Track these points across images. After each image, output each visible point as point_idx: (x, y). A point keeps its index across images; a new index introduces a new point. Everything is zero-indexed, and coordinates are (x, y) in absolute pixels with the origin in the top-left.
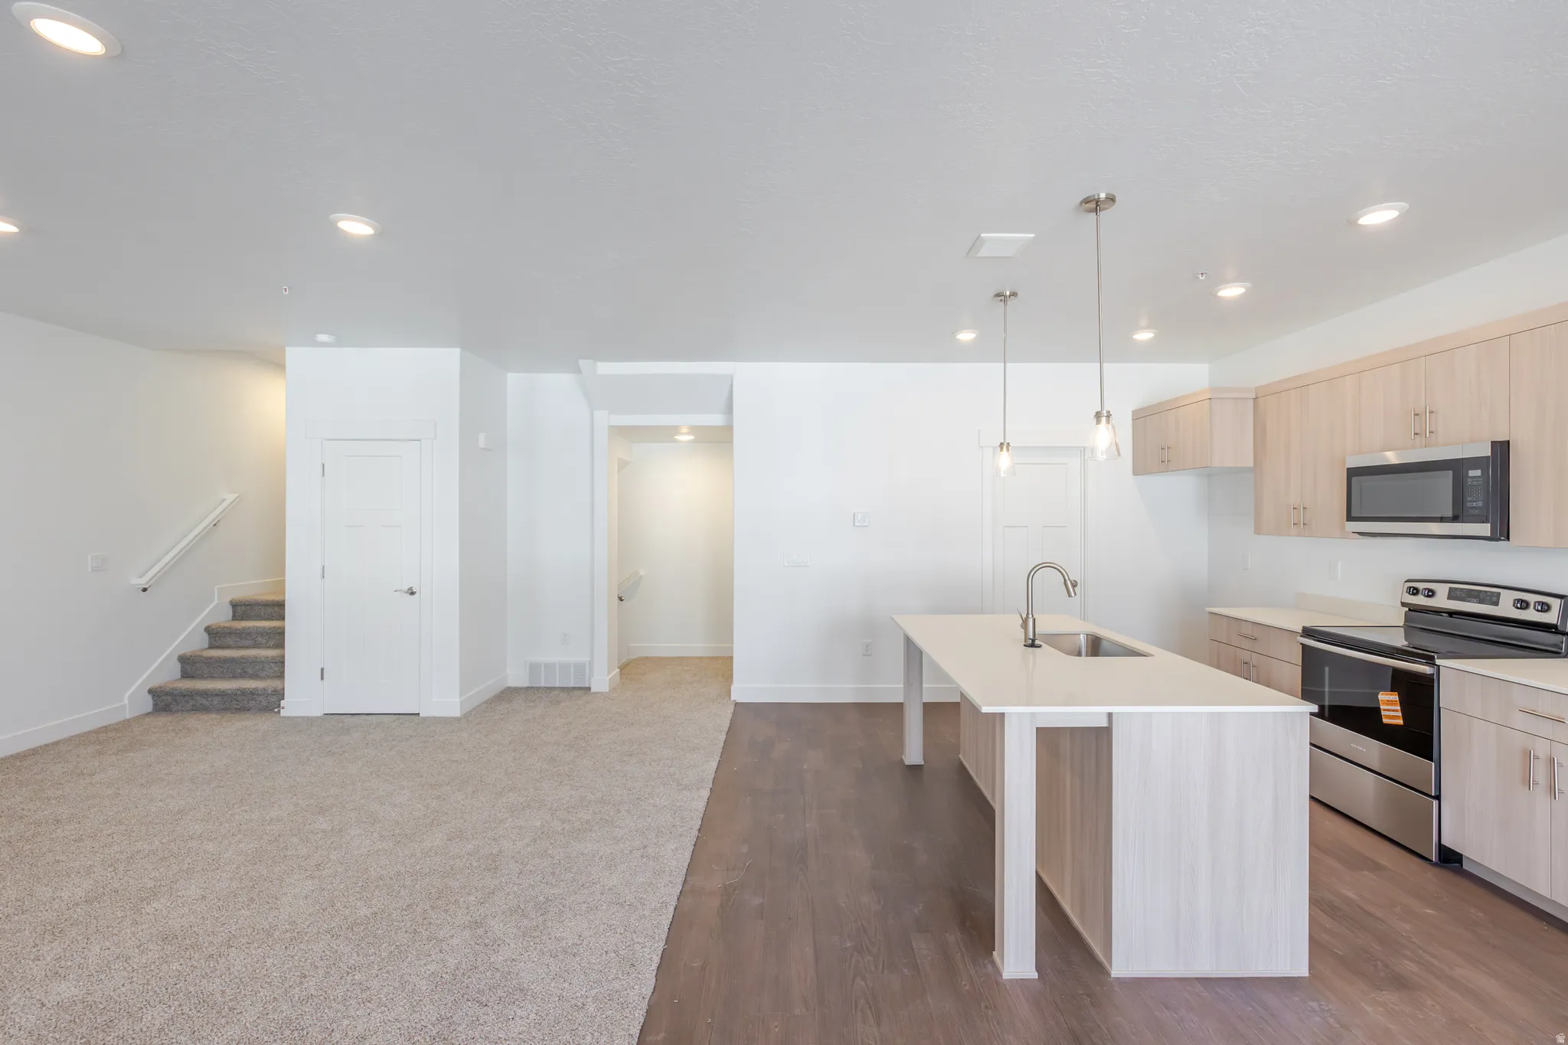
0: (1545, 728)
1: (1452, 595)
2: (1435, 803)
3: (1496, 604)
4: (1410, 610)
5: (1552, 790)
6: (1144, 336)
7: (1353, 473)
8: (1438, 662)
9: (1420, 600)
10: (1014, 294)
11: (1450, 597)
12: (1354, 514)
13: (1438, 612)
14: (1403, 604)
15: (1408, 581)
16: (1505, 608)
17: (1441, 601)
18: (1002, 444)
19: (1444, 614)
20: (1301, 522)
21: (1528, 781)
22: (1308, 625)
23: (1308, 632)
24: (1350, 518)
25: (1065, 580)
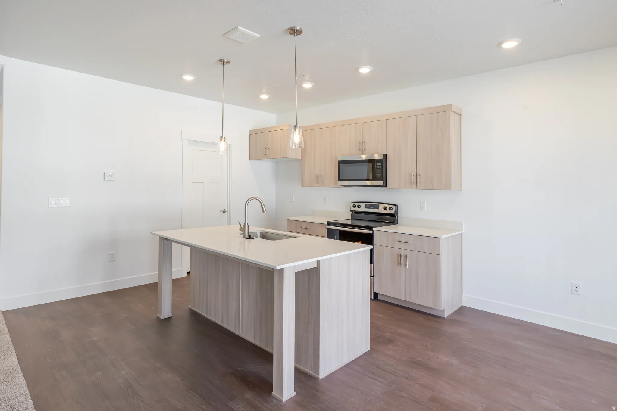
0: (403, 246)
1: (366, 207)
2: (373, 278)
3: (378, 208)
4: (353, 213)
5: (406, 265)
6: (264, 97)
7: (340, 163)
8: (374, 229)
9: (357, 209)
10: (228, 62)
11: (365, 208)
12: (341, 178)
13: (361, 213)
14: (351, 211)
15: (352, 203)
16: (381, 210)
17: (363, 209)
18: (221, 137)
19: (363, 214)
20: (319, 182)
21: (399, 264)
22: (329, 221)
23: (329, 223)
24: (339, 179)
25: (262, 205)
